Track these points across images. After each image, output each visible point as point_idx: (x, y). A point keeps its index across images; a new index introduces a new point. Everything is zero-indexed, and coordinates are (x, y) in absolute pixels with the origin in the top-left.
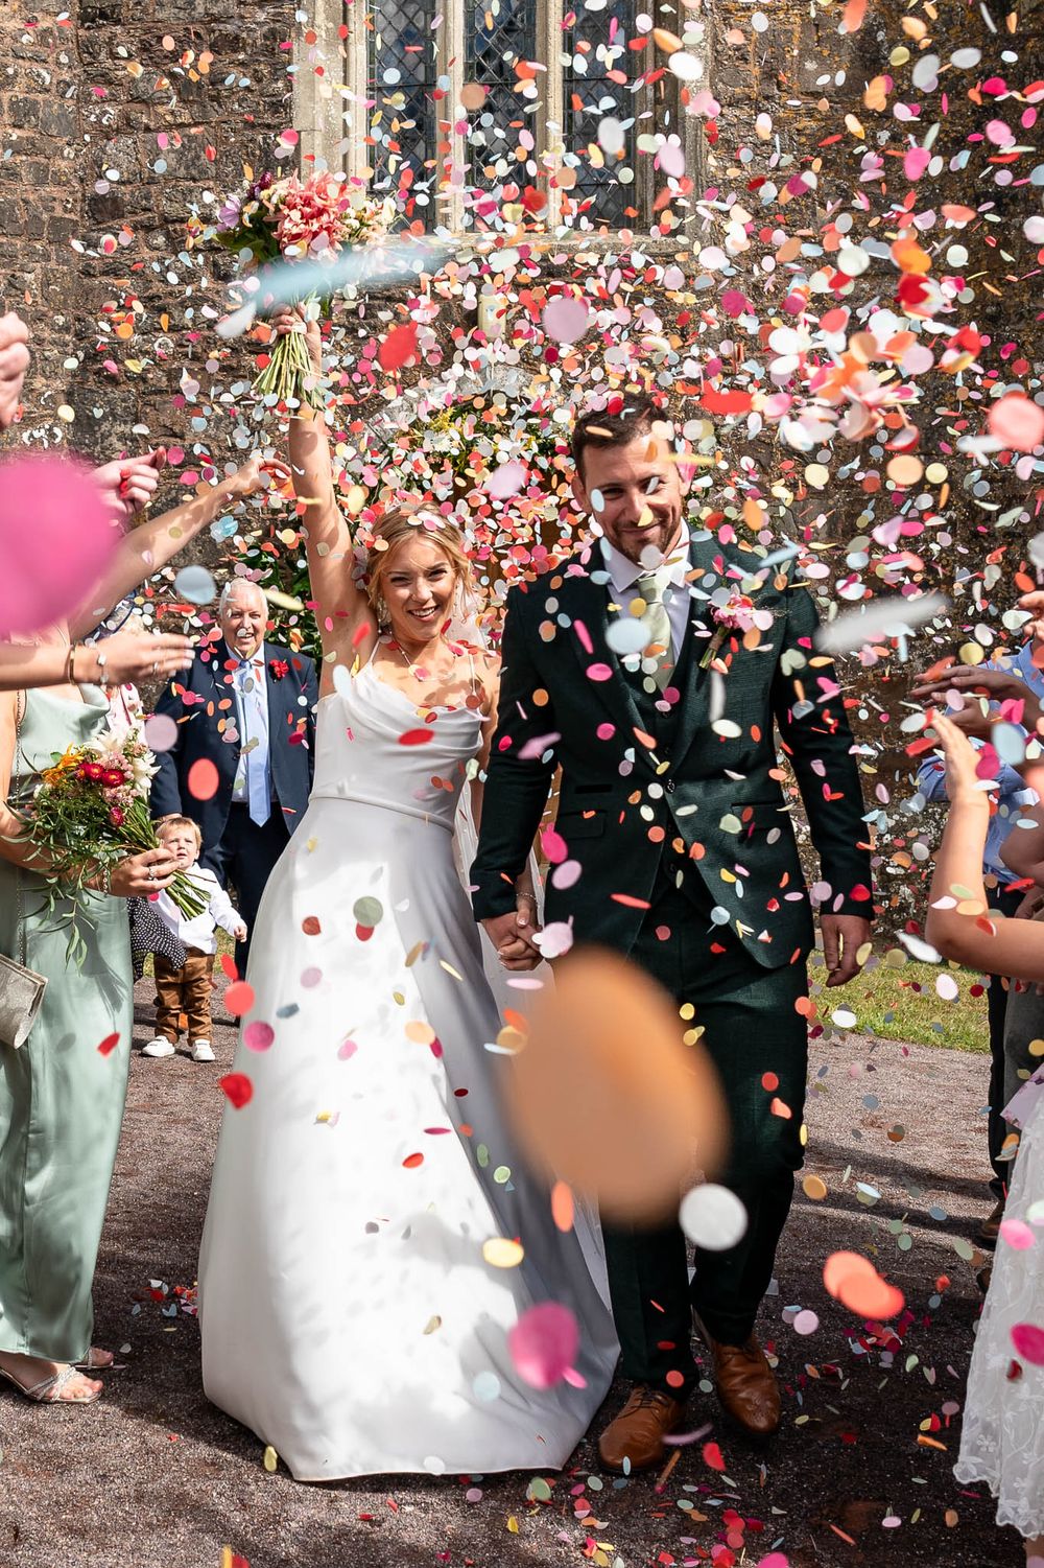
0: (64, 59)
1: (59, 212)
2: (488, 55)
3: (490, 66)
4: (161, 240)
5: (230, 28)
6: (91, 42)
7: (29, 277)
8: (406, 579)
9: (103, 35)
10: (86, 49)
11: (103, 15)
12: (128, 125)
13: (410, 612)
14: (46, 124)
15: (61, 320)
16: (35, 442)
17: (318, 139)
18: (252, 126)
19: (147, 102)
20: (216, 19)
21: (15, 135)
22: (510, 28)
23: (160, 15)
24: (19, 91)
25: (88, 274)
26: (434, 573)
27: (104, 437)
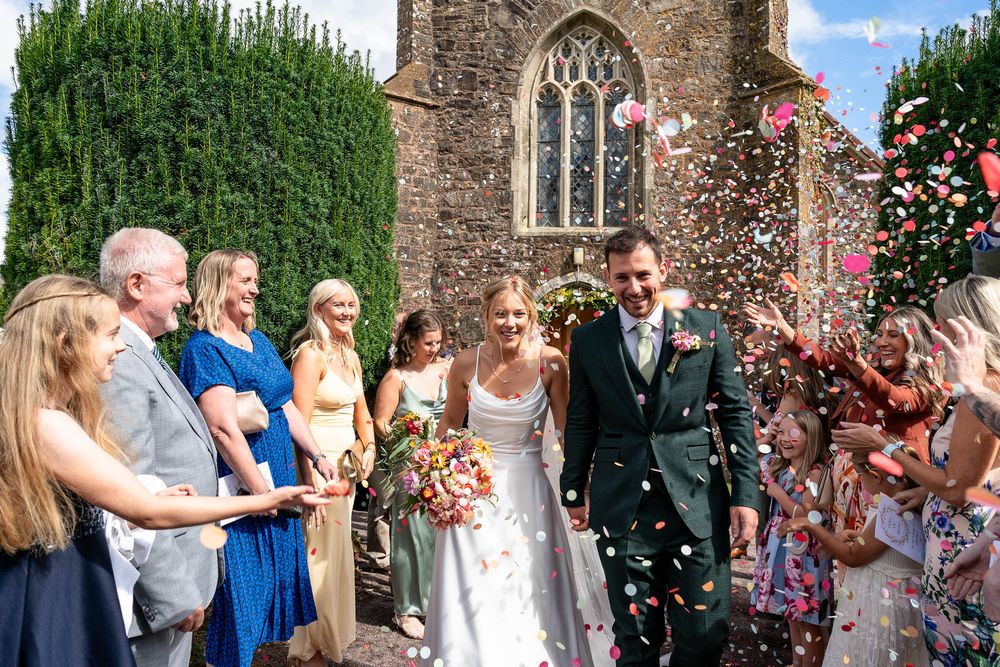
0: (433, 165)
1: (430, 217)
2: (578, 167)
3: (579, 171)
4: (465, 227)
5: (490, 156)
6: (442, 159)
7: (419, 239)
8: (504, 314)
9: (446, 157)
10: (440, 161)
11: (446, 150)
12: (454, 187)
13: (502, 333)
14: (426, 187)
15: (429, 253)
16: (419, 296)
17: (520, 194)
18: (497, 189)
19: (461, 180)
20: (485, 152)
21: (415, 190)
22: (586, 158)
23: (466, 151)
24: (417, 175)
25: (439, 238)
26: (518, 314)
27: (444, 294)
